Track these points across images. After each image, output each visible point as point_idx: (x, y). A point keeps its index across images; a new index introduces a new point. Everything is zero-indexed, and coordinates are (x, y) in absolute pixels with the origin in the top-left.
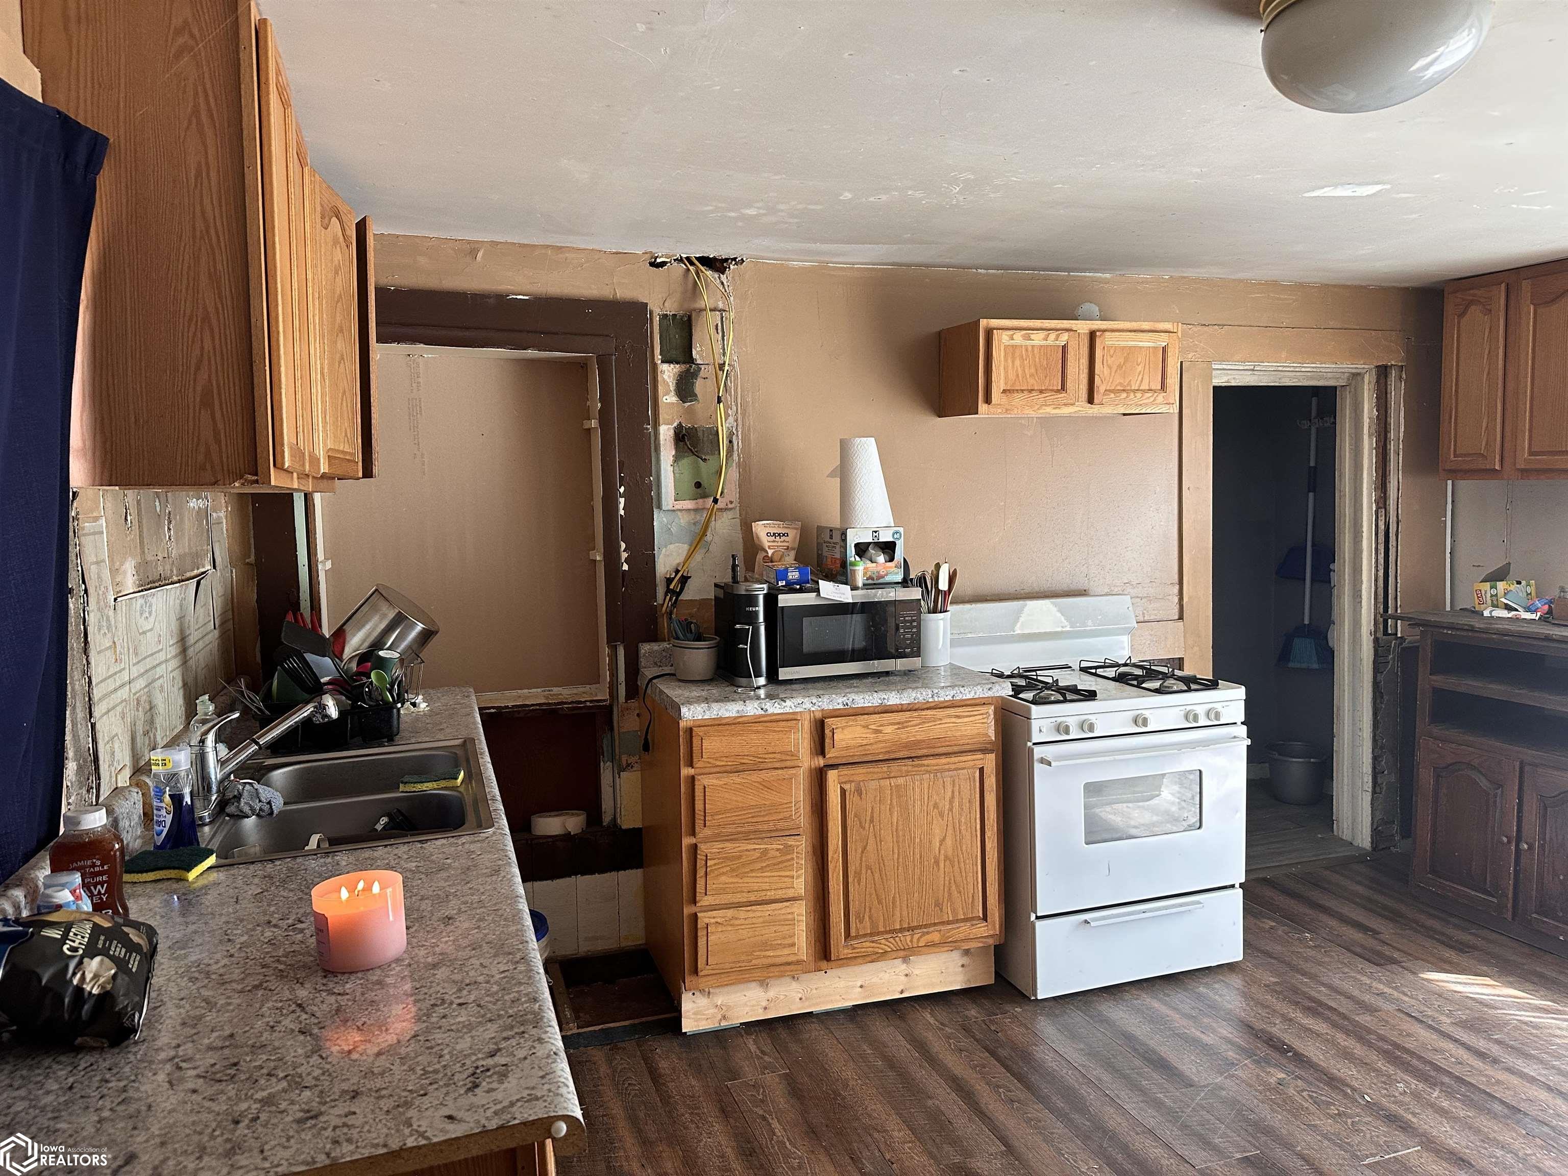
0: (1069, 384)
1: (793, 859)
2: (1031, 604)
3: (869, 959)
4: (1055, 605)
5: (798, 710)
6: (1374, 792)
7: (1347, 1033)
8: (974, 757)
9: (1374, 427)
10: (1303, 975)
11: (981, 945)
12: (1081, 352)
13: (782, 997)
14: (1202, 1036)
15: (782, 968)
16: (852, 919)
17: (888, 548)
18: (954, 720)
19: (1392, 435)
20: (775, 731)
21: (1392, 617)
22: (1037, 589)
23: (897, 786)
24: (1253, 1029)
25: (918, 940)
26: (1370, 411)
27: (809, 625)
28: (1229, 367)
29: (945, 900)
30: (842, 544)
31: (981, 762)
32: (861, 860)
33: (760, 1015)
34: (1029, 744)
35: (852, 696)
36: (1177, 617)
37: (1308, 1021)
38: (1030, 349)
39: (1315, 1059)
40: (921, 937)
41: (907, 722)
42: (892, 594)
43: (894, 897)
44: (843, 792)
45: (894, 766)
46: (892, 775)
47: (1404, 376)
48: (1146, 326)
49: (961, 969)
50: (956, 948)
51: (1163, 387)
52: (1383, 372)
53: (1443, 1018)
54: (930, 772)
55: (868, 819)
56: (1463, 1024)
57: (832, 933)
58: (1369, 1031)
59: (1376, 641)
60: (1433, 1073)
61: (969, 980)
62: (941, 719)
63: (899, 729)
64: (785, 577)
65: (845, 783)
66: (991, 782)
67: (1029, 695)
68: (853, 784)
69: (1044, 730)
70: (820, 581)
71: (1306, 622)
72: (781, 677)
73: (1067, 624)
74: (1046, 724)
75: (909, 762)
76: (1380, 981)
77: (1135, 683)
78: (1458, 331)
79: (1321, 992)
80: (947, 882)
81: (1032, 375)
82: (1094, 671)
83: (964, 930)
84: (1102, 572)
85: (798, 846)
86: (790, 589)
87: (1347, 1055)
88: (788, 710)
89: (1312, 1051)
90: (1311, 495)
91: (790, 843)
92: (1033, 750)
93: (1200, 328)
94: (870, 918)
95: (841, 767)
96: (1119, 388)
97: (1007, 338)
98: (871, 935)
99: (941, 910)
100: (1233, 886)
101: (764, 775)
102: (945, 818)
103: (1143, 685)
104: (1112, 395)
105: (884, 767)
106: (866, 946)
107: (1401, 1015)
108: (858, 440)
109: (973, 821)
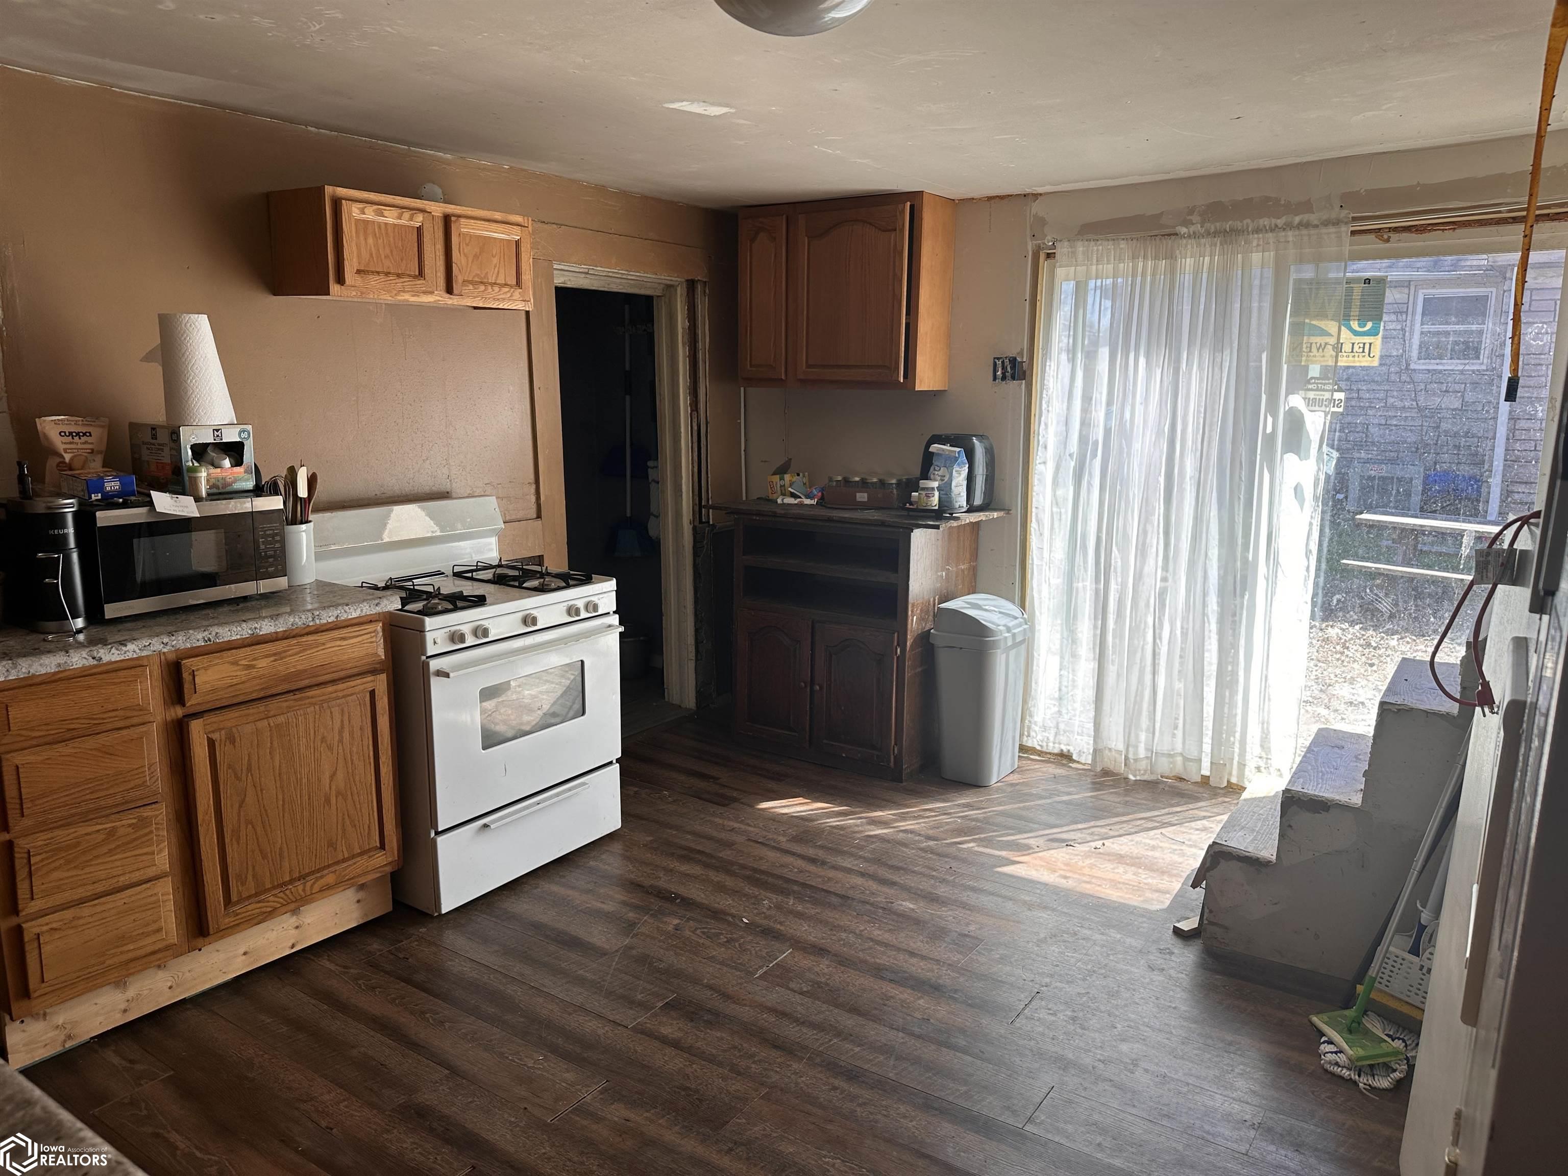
0: (427, 271)
1: (151, 832)
2: (398, 510)
3: (255, 921)
4: (423, 509)
5: (145, 653)
6: (697, 660)
7: (716, 869)
8: (365, 680)
9: (686, 337)
10: (670, 828)
11: (378, 875)
12: (436, 236)
13: (145, 992)
14: (603, 906)
15: (145, 960)
16: (233, 883)
17: (235, 451)
18: (338, 643)
19: (700, 345)
20: (115, 684)
21: (704, 507)
22: (398, 492)
23: (278, 725)
24: (643, 887)
25: (312, 886)
26: (683, 323)
27: (142, 548)
28: (566, 268)
29: (339, 837)
30: (173, 445)
31: (371, 684)
32: (239, 815)
33: (119, 1020)
34: (424, 658)
35: (215, 629)
36: (535, 516)
37: (685, 868)
38: (383, 226)
39: (698, 899)
40: (314, 883)
41: (285, 651)
42: (249, 505)
43: (281, 849)
44: (211, 744)
45: (274, 705)
46: (272, 713)
47: (707, 291)
48: (498, 216)
49: (357, 905)
50: (352, 885)
51: (519, 284)
52: (691, 285)
53: (782, 839)
54: (315, 704)
55: (244, 768)
56: (796, 839)
57: (208, 904)
58: (732, 863)
59: (694, 528)
60: (785, 885)
61: (366, 915)
62: (324, 644)
63: (275, 660)
64: (100, 488)
65: (213, 732)
66: (383, 703)
67: (418, 606)
68: (223, 732)
69: (438, 641)
70: (154, 494)
71: (628, 515)
72: (108, 616)
73: (436, 528)
74: (440, 636)
75: (291, 697)
76: (729, 819)
77: (517, 584)
78: (751, 256)
79: (688, 841)
80: (340, 819)
81: (386, 257)
82: (469, 575)
83: (362, 863)
84: (464, 473)
85: (157, 816)
86: (109, 503)
87: (721, 888)
88: (130, 655)
89: (695, 892)
90: (628, 398)
91: (145, 814)
92: (428, 664)
93: (540, 225)
94: (254, 876)
95: (206, 715)
96: (477, 279)
97: (357, 211)
98: (257, 894)
99: (335, 849)
100: (611, 763)
101: (103, 739)
102: (335, 751)
103: (524, 585)
104: (471, 287)
105: (261, 707)
106: (253, 908)
107: (752, 844)
108: (187, 317)
109: (365, 748)
